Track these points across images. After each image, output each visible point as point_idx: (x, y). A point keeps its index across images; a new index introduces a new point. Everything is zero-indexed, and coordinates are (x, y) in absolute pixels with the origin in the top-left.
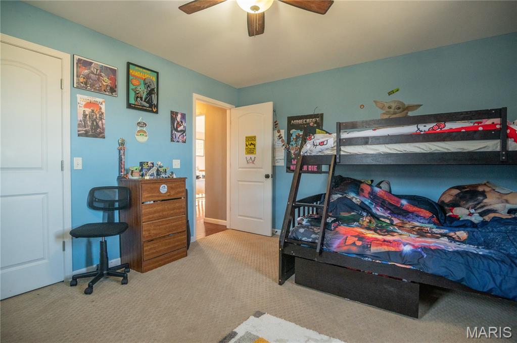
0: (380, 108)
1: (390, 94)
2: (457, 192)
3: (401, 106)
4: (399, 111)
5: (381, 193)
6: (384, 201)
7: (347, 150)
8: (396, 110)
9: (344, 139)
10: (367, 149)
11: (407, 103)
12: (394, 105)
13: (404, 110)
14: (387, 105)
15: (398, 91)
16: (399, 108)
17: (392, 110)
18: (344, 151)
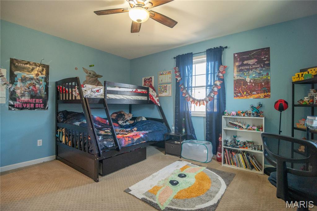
0: (85, 72)
1: (90, 66)
2: (115, 115)
3: (95, 74)
4: (94, 76)
5: (98, 119)
6: (99, 122)
7: (110, 96)
8: (93, 76)
9: (108, 90)
10: (116, 96)
11: (97, 73)
12: (92, 73)
13: (96, 76)
14: (89, 72)
15: (93, 66)
16: (94, 75)
17: (91, 75)
18: (108, 97)
